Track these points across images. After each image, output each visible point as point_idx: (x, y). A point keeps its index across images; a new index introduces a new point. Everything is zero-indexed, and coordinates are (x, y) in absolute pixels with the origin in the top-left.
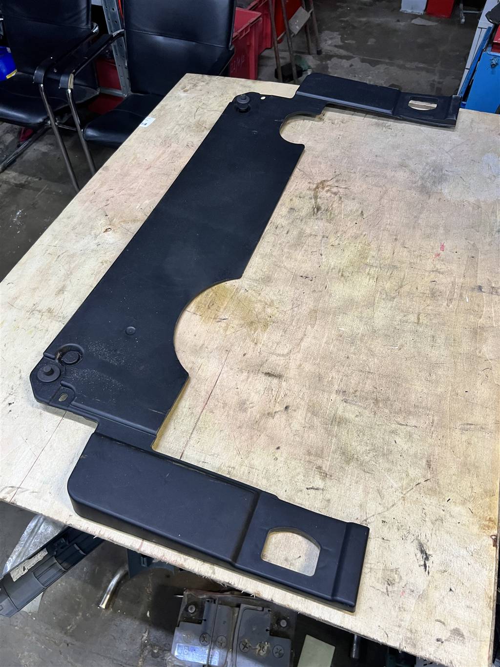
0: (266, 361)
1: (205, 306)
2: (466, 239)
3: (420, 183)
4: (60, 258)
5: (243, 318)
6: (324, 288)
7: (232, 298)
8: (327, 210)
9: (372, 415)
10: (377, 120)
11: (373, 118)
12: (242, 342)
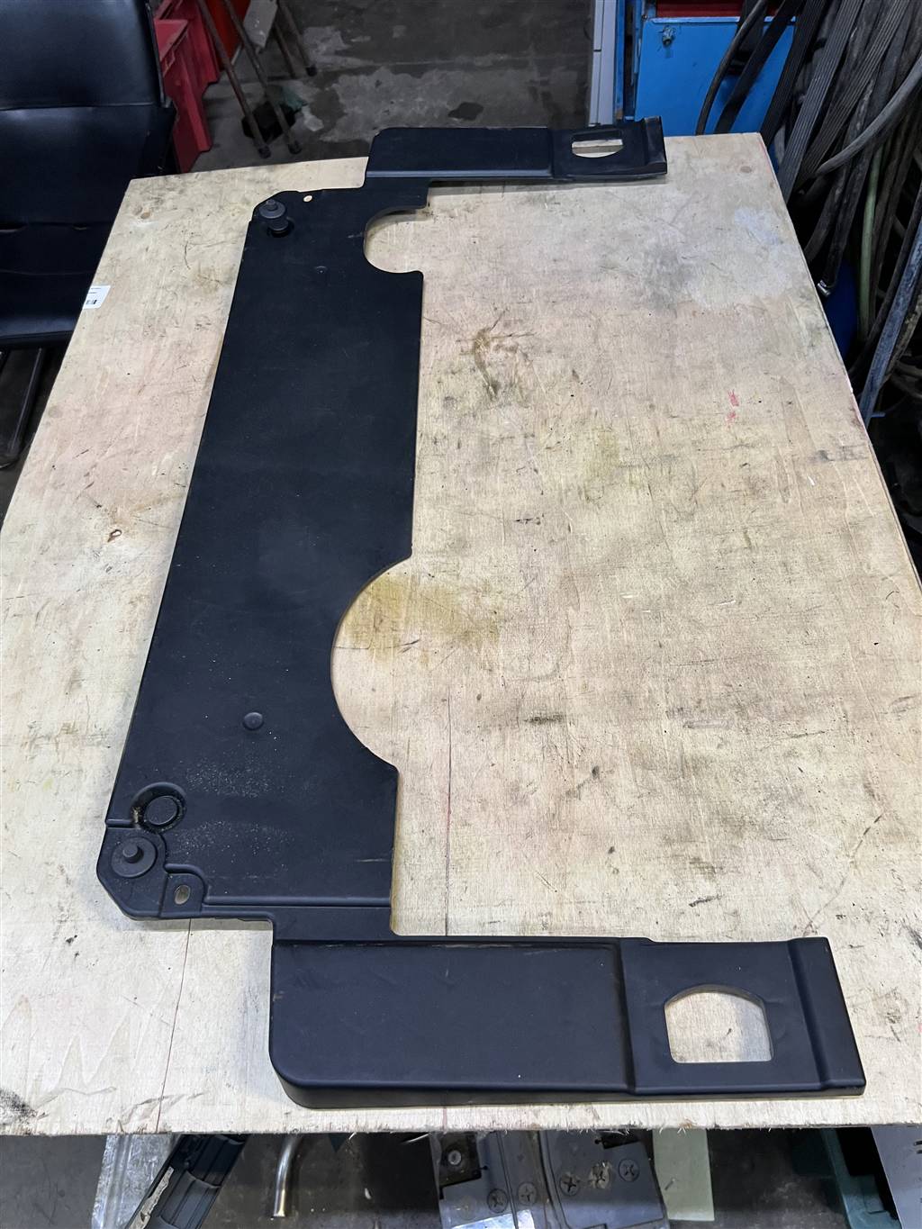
0: (523, 696)
1: (369, 628)
2: (766, 374)
3: (649, 293)
4: (42, 619)
5: (448, 631)
6: (567, 531)
7: (410, 597)
8: (511, 385)
9: (743, 735)
10: (526, 193)
11: (517, 190)
12: (464, 677)
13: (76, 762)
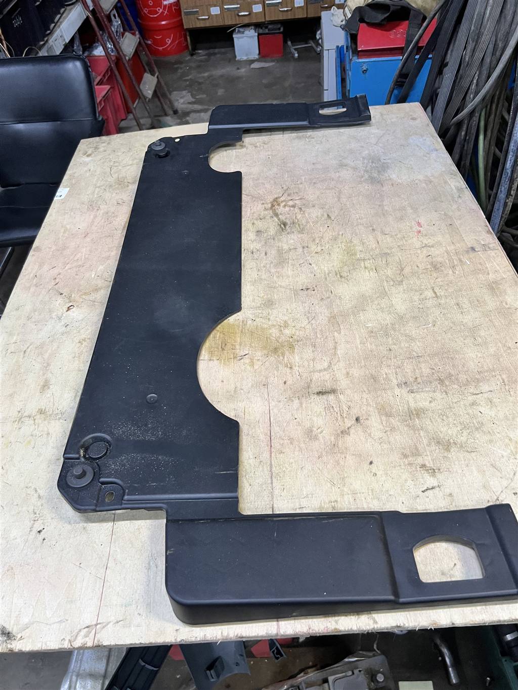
0: (311, 381)
1: (218, 349)
2: (436, 211)
3: (366, 176)
4: (27, 353)
5: (265, 348)
6: (330, 294)
7: (242, 332)
8: (293, 223)
9: (444, 395)
10: (296, 134)
11: (291, 133)
12: (275, 372)
13: (46, 429)
